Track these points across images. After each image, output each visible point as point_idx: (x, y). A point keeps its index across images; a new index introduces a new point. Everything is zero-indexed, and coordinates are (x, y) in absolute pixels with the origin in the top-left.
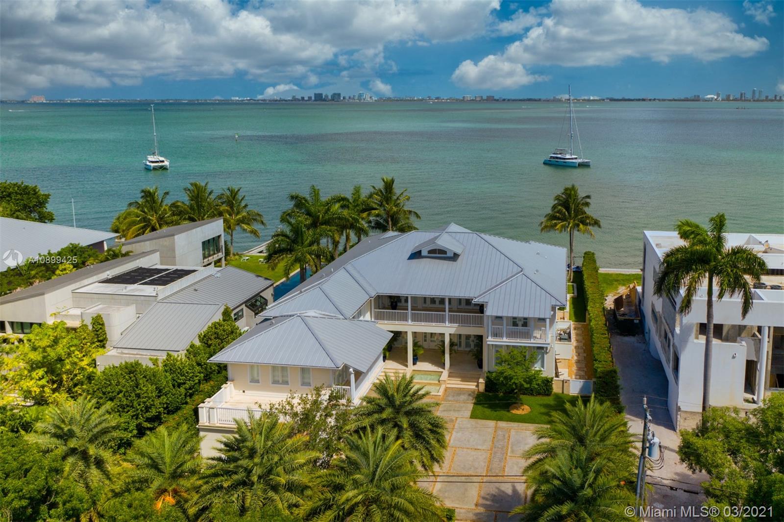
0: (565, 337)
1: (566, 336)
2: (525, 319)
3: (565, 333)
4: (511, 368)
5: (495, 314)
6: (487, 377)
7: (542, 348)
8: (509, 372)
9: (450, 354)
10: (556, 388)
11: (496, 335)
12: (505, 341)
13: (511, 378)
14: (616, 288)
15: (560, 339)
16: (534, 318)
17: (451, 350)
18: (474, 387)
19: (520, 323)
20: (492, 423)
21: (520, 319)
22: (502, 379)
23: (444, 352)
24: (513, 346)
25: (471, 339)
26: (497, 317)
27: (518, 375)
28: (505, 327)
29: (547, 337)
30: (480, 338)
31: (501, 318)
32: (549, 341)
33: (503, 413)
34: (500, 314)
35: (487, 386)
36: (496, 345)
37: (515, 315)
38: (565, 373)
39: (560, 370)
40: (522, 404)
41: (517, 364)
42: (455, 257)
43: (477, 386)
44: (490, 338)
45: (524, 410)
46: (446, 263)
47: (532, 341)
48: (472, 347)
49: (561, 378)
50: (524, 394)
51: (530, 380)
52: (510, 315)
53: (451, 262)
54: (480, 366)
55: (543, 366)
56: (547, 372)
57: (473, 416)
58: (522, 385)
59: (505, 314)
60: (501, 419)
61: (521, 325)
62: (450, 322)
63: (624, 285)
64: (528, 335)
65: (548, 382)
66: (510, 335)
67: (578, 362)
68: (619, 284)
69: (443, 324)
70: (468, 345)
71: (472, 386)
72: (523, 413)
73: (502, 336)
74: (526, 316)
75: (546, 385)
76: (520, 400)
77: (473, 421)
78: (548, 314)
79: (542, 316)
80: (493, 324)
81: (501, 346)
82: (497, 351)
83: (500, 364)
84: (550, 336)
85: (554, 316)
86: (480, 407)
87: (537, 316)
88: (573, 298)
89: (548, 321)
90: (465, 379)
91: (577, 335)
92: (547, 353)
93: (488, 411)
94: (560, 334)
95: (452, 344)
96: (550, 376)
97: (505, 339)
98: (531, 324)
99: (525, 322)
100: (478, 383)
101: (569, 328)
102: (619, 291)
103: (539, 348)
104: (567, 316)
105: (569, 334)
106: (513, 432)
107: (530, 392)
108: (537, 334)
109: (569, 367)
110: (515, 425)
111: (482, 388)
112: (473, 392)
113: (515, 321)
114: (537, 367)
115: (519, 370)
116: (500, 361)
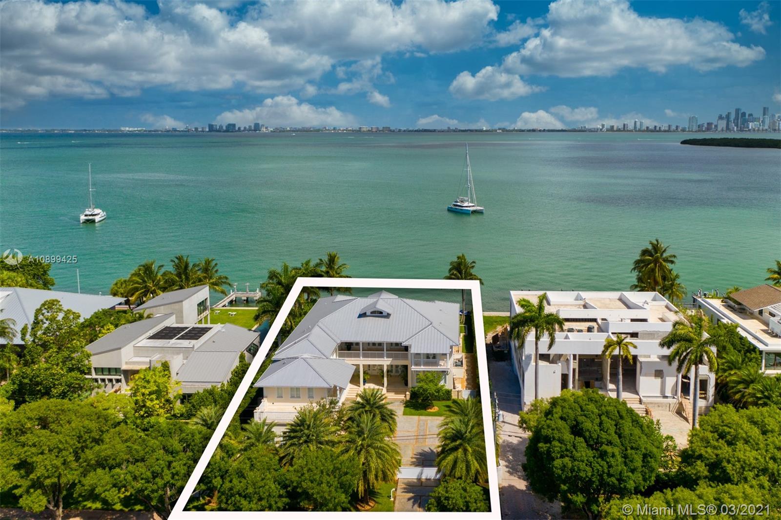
0: (458, 364)
1: (460, 363)
2: (434, 354)
3: (459, 361)
4: (427, 384)
5: (416, 352)
6: (412, 391)
7: (445, 371)
8: (425, 386)
9: (387, 377)
10: (454, 396)
11: (416, 365)
12: (422, 368)
13: (427, 390)
14: (495, 328)
15: (456, 365)
16: (440, 354)
17: (387, 375)
18: (403, 397)
19: (431, 357)
20: (416, 417)
21: (431, 354)
22: (421, 391)
23: (383, 377)
24: (427, 371)
25: (400, 367)
26: (417, 354)
27: (431, 388)
28: (422, 360)
29: (447, 365)
30: (406, 367)
31: (419, 354)
32: (449, 367)
33: (423, 411)
34: (419, 352)
35: (411, 396)
36: (417, 371)
37: (428, 352)
38: (459, 387)
39: (456, 385)
40: (433, 406)
41: (430, 381)
42: (388, 316)
43: (405, 397)
44: (413, 367)
45: (435, 409)
46: (383, 319)
47: (439, 367)
48: (400, 372)
49: (457, 389)
50: (434, 400)
51: (438, 391)
52: (425, 352)
53: (386, 319)
54: (406, 384)
55: (445, 382)
56: (448, 386)
57: (405, 414)
58: (433, 394)
59: (422, 352)
60: (421, 415)
61: (432, 358)
62: (387, 357)
63: (501, 325)
64: (436, 364)
65: (449, 393)
66: (426, 364)
67: (467, 380)
68: (498, 324)
69: (383, 359)
70: (397, 372)
71: (402, 397)
72: (434, 411)
73: (420, 365)
74: (435, 352)
75: (448, 394)
76: (432, 403)
77: (405, 417)
78: (448, 351)
79: (444, 352)
80: (414, 358)
81: (419, 371)
82: (418, 375)
83: (420, 382)
84: (449, 364)
85: (452, 351)
86: (408, 409)
87: (441, 352)
88: (465, 336)
89: (448, 355)
90: (397, 393)
91: (467, 362)
92: (448, 374)
93: (413, 411)
94: (456, 362)
95: (388, 371)
96: (450, 389)
97: (422, 367)
98: (437, 357)
99: (434, 356)
100: (406, 395)
101: (462, 358)
102: (497, 329)
103: (443, 371)
104: (461, 349)
105: (462, 362)
106: (429, 422)
107: (438, 399)
108: (441, 363)
109: (462, 383)
110: (430, 418)
111: (408, 398)
112: (403, 400)
113: (428, 356)
114: (442, 383)
115: (431, 385)
116: (419, 380)
